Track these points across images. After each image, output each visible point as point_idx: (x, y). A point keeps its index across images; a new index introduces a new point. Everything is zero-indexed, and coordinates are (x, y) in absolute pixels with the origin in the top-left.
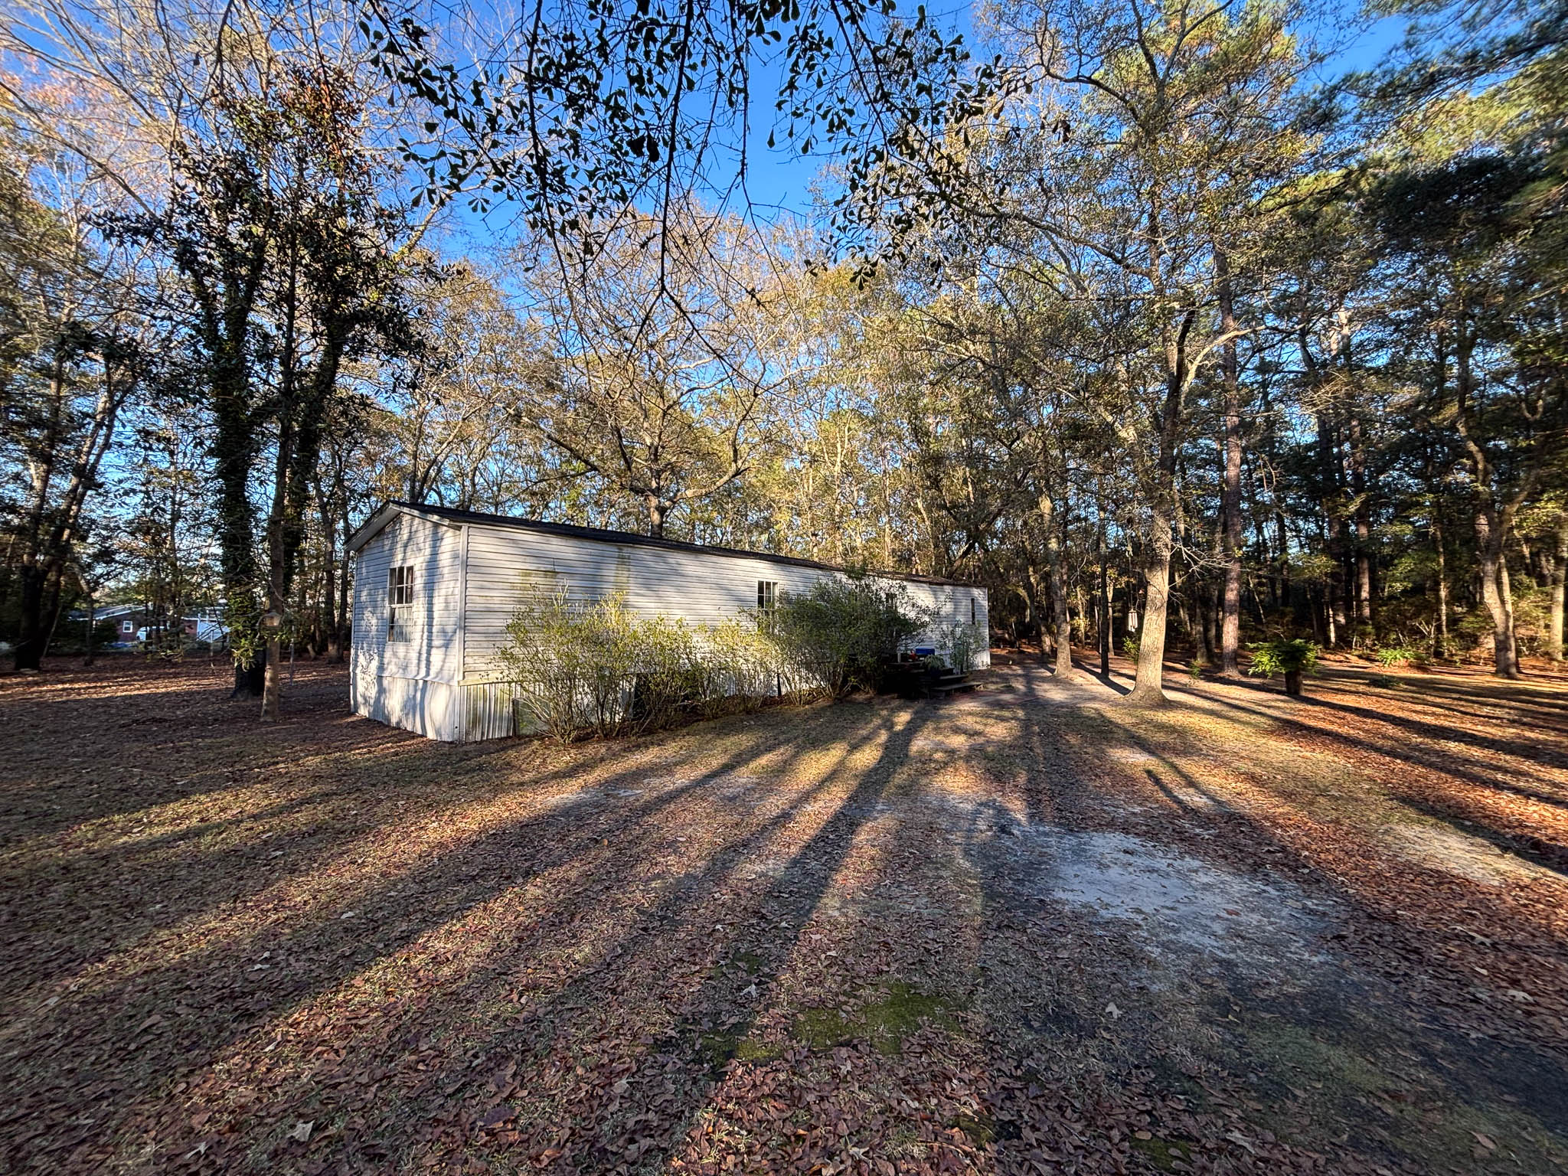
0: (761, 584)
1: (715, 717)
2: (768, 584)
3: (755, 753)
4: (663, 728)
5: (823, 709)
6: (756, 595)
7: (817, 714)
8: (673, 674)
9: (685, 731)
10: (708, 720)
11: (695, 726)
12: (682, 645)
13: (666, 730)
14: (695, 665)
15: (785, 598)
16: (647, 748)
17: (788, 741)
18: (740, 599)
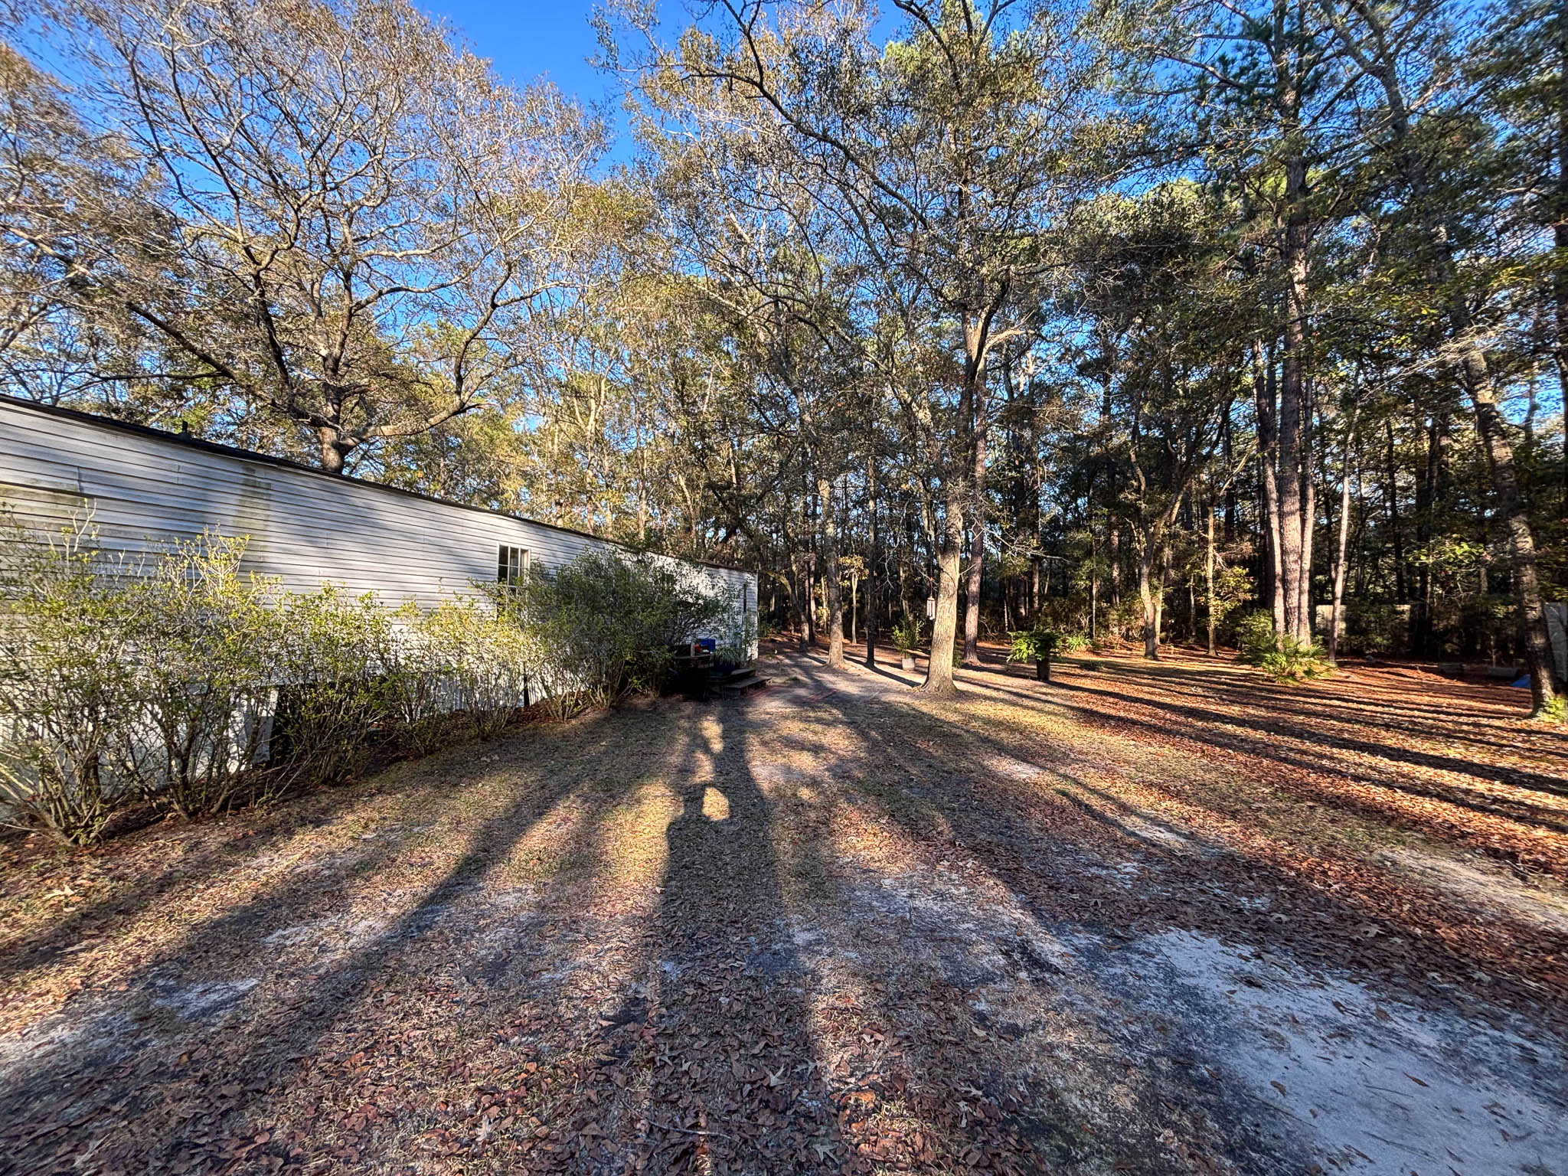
0: (503, 551)
1: (430, 751)
2: (514, 551)
3: (517, 821)
4: (331, 781)
5: (597, 723)
6: (497, 565)
7: (594, 731)
8: (349, 686)
9: (374, 784)
10: (418, 757)
11: (393, 773)
12: (371, 637)
13: (335, 785)
14: (395, 671)
15: (538, 571)
16: (289, 833)
17: (565, 790)
18: (475, 570)
